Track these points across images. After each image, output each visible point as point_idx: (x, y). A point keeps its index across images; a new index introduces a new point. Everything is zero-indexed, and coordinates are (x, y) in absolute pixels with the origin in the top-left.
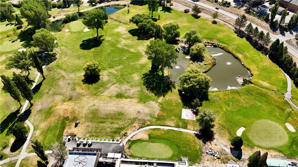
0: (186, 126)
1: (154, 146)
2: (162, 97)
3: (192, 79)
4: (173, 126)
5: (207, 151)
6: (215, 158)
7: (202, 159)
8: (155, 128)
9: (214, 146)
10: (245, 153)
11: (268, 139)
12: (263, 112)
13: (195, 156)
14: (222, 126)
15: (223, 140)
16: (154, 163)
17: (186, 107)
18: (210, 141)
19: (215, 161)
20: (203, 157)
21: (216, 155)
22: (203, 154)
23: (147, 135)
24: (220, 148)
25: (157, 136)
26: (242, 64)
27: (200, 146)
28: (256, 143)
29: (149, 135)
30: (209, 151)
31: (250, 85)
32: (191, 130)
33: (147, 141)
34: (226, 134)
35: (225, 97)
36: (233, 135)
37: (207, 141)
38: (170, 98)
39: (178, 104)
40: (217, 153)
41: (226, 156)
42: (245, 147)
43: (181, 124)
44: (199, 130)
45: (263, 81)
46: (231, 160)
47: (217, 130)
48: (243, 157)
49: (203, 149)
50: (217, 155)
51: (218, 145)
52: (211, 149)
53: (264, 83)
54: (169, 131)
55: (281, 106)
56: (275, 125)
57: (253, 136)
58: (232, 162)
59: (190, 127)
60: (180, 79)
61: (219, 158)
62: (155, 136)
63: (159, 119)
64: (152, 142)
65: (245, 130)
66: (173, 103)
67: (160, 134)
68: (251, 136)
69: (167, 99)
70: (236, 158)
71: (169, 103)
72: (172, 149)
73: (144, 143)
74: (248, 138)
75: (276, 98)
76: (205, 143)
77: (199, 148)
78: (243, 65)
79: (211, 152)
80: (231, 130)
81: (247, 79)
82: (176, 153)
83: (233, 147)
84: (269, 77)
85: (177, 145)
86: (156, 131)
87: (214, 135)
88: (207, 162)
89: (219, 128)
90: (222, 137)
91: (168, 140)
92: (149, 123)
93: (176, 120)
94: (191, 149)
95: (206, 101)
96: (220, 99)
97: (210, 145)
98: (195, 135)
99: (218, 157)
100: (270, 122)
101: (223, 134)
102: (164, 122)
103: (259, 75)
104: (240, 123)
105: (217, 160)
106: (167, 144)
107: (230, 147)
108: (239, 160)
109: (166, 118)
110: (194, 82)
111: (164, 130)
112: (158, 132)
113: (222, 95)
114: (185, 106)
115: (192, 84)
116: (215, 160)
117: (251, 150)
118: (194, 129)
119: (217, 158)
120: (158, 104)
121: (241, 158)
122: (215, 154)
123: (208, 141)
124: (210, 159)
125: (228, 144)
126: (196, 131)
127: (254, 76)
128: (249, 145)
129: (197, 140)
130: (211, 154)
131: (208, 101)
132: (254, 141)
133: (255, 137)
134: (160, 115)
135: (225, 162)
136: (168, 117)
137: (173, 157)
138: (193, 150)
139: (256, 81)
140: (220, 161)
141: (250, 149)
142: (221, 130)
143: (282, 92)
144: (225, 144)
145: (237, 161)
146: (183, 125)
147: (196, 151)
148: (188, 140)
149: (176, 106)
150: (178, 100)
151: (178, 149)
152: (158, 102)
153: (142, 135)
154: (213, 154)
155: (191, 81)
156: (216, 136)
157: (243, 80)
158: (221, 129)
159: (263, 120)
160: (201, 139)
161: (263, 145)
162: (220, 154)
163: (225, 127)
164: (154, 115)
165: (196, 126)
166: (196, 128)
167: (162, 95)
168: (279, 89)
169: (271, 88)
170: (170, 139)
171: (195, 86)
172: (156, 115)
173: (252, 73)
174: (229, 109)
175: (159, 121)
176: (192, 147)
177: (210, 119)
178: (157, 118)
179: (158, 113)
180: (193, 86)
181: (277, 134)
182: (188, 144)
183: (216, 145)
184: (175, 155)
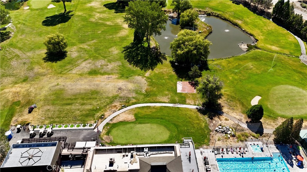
0: (184, 100)
1: (143, 128)
2: (150, 71)
3: (187, 43)
4: (167, 102)
5: (217, 128)
6: (229, 136)
7: (211, 138)
8: (143, 106)
9: (225, 122)
10: (267, 127)
11: (292, 107)
12: (278, 77)
13: (202, 136)
14: (231, 97)
15: (235, 113)
16: (145, 148)
17: (182, 79)
18: (217, 115)
19: (229, 140)
20: (212, 136)
21: (229, 132)
22: (211, 133)
23: (133, 116)
24: (233, 123)
25: (147, 115)
26: (243, 29)
27: (206, 123)
28: (278, 113)
29: (136, 115)
30: (220, 128)
31: (257, 50)
32: (191, 105)
33: (133, 122)
34: (238, 106)
35: (229, 65)
36: (247, 106)
37: (214, 116)
38: (160, 71)
39: (171, 76)
40: (231, 129)
41: (243, 133)
42: (265, 119)
43: (177, 99)
44: (202, 104)
45: (271, 45)
46: (250, 136)
47: (226, 102)
48: (265, 131)
49: (211, 127)
50: (231, 132)
51: (229, 120)
52: (220, 125)
53: (273, 47)
54: (162, 108)
55: (299, 70)
56: (297, 90)
57: (274, 105)
58: (251, 139)
59: (190, 102)
60: (171, 47)
61: (233, 136)
62: (143, 116)
63: (147, 96)
64: (140, 123)
65: (261, 99)
66: (164, 76)
67: (150, 113)
68: (270, 105)
69: (157, 72)
70: (256, 133)
71: (160, 76)
72: (169, 130)
73: (128, 126)
74: (268, 107)
75: (291, 62)
76: (212, 119)
77: (205, 126)
78: (244, 31)
79: (222, 129)
80: (243, 101)
81: (253, 45)
82: (175, 134)
83: (249, 120)
84: (277, 41)
85: (175, 125)
86: (145, 110)
87: (223, 108)
88: (218, 142)
89: (228, 99)
90: (233, 109)
91: (162, 119)
92: (134, 101)
93: (171, 95)
94: (194, 127)
95: (206, 70)
96: (224, 67)
97: (220, 121)
98: (197, 110)
99: (233, 134)
100: (290, 87)
101: (234, 106)
102: (154, 98)
103: (266, 39)
104: (254, 92)
105: (231, 138)
106: (161, 124)
107: (246, 121)
108: (261, 135)
109: (157, 93)
110: (190, 46)
111: (155, 107)
112: (147, 110)
113: (225, 63)
114: (180, 78)
115: (187, 49)
116: (229, 138)
117: (274, 122)
118: (195, 103)
119: (231, 136)
120: (145, 78)
121: (263, 133)
122: (227, 131)
123: (216, 116)
124: (222, 138)
125: (242, 118)
126: (198, 106)
127: (259, 41)
128: (270, 116)
129: (200, 116)
130: (222, 132)
131: (208, 71)
132: (275, 110)
133: (276, 105)
134: (149, 90)
135: (242, 140)
136: (159, 93)
137: (171, 139)
138: (198, 128)
139: (263, 46)
140: (236, 140)
141: (272, 121)
142: (231, 102)
143: (296, 55)
144: (239, 118)
145: (259, 137)
146: (180, 99)
147: (201, 129)
148: (189, 117)
149: (169, 79)
150: (170, 73)
151: (177, 128)
152: (145, 77)
153: (126, 116)
154: (225, 131)
155: (187, 46)
156: (225, 110)
157: (248, 46)
158: (230, 100)
159: (282, 85)
160: (206, 115)
161: (288, 114)
162: (234, 130)
163: (235, 98)
164: (140, 91)
165: (197, 100)
166: (197, 102)
167: (149, 68)
168: (292, 52)
169: (281, 52)
170: (164, 117)
171: (192, 51)
172: (144, 90)
173: (257, 38)
174: (236, 77)
175: (148, 97)
176: (195, 125)
177: (216, 86)
178: (144, 95)
179: (145, 89)
180: (190, 51)
181: (303, 100)
182: (189, 122)
183: (226, 120)
184: (172, 136)
